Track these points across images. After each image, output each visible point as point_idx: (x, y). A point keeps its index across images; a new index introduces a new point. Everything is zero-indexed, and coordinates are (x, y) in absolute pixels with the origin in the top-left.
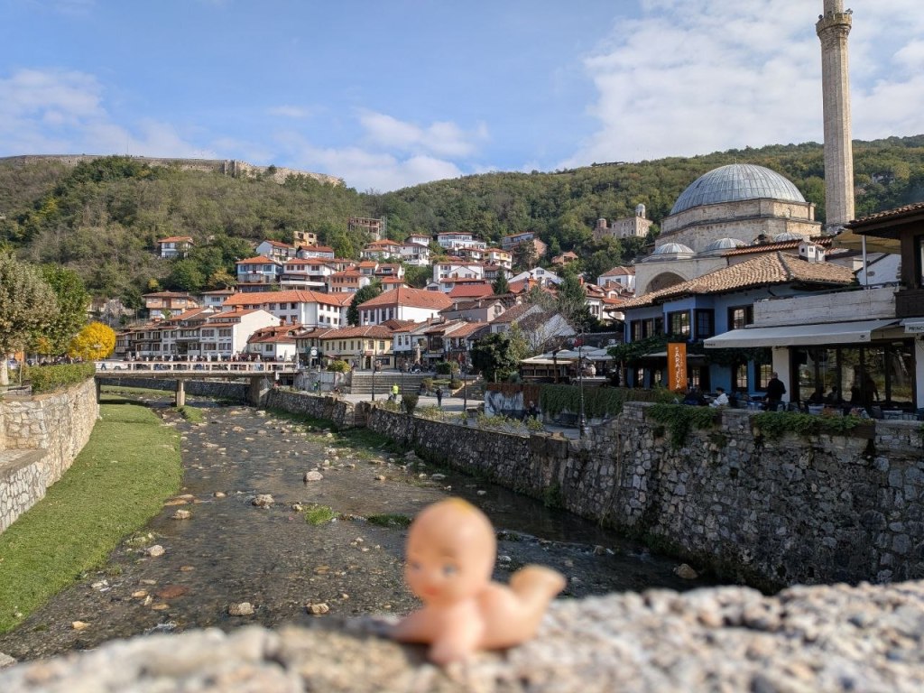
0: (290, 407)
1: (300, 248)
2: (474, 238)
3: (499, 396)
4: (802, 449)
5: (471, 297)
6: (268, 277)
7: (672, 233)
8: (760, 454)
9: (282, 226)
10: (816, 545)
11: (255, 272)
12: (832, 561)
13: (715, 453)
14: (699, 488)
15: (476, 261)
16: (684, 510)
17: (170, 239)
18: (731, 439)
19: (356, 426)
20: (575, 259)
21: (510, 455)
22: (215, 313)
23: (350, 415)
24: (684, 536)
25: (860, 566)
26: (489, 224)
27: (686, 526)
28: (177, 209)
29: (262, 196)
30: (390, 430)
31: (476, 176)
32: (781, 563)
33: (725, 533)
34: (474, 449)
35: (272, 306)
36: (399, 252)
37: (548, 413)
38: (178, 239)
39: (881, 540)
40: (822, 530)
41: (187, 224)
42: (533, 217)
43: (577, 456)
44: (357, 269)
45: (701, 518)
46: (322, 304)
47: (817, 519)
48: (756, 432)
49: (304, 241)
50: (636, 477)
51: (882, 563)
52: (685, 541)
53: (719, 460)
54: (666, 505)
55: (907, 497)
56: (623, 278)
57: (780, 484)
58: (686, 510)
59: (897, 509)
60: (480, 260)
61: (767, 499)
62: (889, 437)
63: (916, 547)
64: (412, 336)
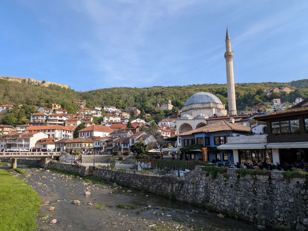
0: (59, 168)
1: (54, 110)
2: (116, 108)
3: (143, 163)
4: (251, 179)
5: (118, 128)
6: (42, 120)
7: (186, 111)
8: (239, 181)
9: (47, 102)
10: (257, 205)
11: (37, 118)
12: (263, 209)
13: (226, 181)
14: (221, 191)
15: (117, 116)
16: (217, 198)
17: (4, 105)
18: (230, 176)
19: (89, 175)
20: (150, 116)
21: (154, 183)
22: (24, 133)
23: (87, 171)
24: (218, 205)
25: (270, 210)
26: (121, 104)
27: (218, 202)
28: (7, 95)
29: (40, 91)
30: (104, 176)
31: (116, 88)
32: (248, 211)
33: (231, 204)
34: (140, 181)
35: (45, 131)
36: (91, 112)
37: (159, 169)
38: (7, 105)
39: (275, 203)
40: (259, 201)
41: (11, 100)
42: (136, 102)
43: (179, 183)
44: (76, 118)
45: (223, 200)
46: (64, 130)
47: (257, 198)
48: (237, 174)
49: (56, 107)
50: (200, 188)
51: (276, 209)
52: (218, 207)
53: (227, 182)
54: (211, 196)
55: (281, 191)
56: (166, 123)
57: (246, 189)
58: (218, 197)
59: (279, 194)
60: (119, 115)
61: (242, 193)
62: (275, 175)
63: (284, 204)
64: (101, 142)
